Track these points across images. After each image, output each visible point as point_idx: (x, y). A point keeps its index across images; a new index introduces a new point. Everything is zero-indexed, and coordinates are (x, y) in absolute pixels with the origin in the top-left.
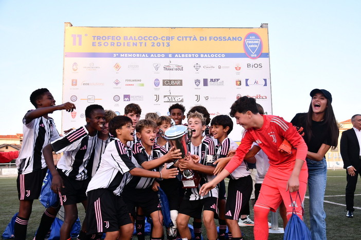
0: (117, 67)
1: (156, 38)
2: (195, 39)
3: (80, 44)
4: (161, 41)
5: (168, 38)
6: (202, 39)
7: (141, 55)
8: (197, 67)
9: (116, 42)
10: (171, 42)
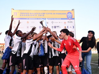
0: (28, 22)
1: (40, 13)
2: (52, 14)
3: (16, 15)
4: (41, 14)
5: (44, 14)
6: (54, 14)
7: (35, 19)
8: (52, 22)
9: (27, 15)
10: (45, 15)
